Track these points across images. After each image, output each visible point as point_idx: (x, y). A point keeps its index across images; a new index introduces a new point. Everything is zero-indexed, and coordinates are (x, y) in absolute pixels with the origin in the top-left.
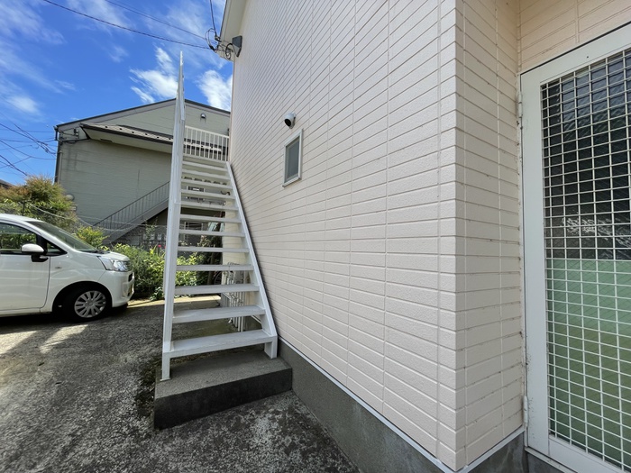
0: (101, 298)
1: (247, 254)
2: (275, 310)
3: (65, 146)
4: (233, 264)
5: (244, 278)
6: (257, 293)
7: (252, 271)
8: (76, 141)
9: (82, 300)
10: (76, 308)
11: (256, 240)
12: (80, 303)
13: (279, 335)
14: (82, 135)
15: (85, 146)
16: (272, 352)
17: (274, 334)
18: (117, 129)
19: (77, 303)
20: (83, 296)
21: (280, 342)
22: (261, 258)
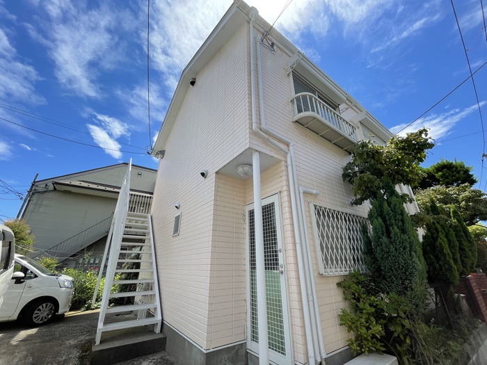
0: (51, 308)
1: (152, 272)
2: (163, 305)
3: (36, 195)
4: (144, 279)
5: (149, 287)
6: (155, 295)
7: (154, 283)
8: (45, 192)
9: (39, 310)
10: (34, 316)
11: (159, 264)
12: (38, 312)
13: (163, 319)
14: (51, 187)
15: (51, 195)
16: (158, 330)
17: (160, 318)
18: (77, 183)
19: (36, 312)
20: (40, 307)
21: (162, 323)
22: (160, 274)
